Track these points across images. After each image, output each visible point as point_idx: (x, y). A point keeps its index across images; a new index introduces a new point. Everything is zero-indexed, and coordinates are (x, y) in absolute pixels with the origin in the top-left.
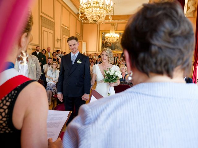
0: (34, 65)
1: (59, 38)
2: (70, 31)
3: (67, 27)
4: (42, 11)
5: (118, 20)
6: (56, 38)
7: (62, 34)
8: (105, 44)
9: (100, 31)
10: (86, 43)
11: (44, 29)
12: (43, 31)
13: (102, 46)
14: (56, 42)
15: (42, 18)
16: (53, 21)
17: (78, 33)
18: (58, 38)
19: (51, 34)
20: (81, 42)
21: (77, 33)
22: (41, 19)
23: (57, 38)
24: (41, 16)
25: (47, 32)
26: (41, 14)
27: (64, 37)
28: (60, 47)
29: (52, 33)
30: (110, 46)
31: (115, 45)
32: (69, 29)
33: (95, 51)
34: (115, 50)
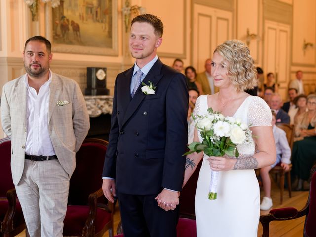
0: (66, 102)
1: (251, 33)
2: (292, 6)
18: (248, 32)
19: (225, 23)
23: (246, 33)
27: (269, 28)
29: (227, 20)
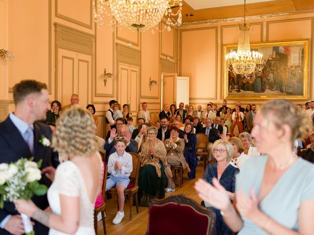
3: (133, 44)
4: (59, 12)
5: (269, 15)
6: (100, 72)
7: (117, 61)
8: (237, 78)
9: (222, 45)
10: (188, 78)
11: (62, 52)
12: (60, 58)
13: (229, 85)
14: (100, 83)
15: (58, 29)
16: (92, 32)
17: (167, 56)
20: (173, 76)
21: (163, 54)
22: (56, 31)
24: (56, 24)
25: (73, 59)
26: (55, 20)
28: (111, 93)
30: (251, 82)
31: (264, 79)
32: (138, 48)
33: (213, 96)
34: (265, 93)
